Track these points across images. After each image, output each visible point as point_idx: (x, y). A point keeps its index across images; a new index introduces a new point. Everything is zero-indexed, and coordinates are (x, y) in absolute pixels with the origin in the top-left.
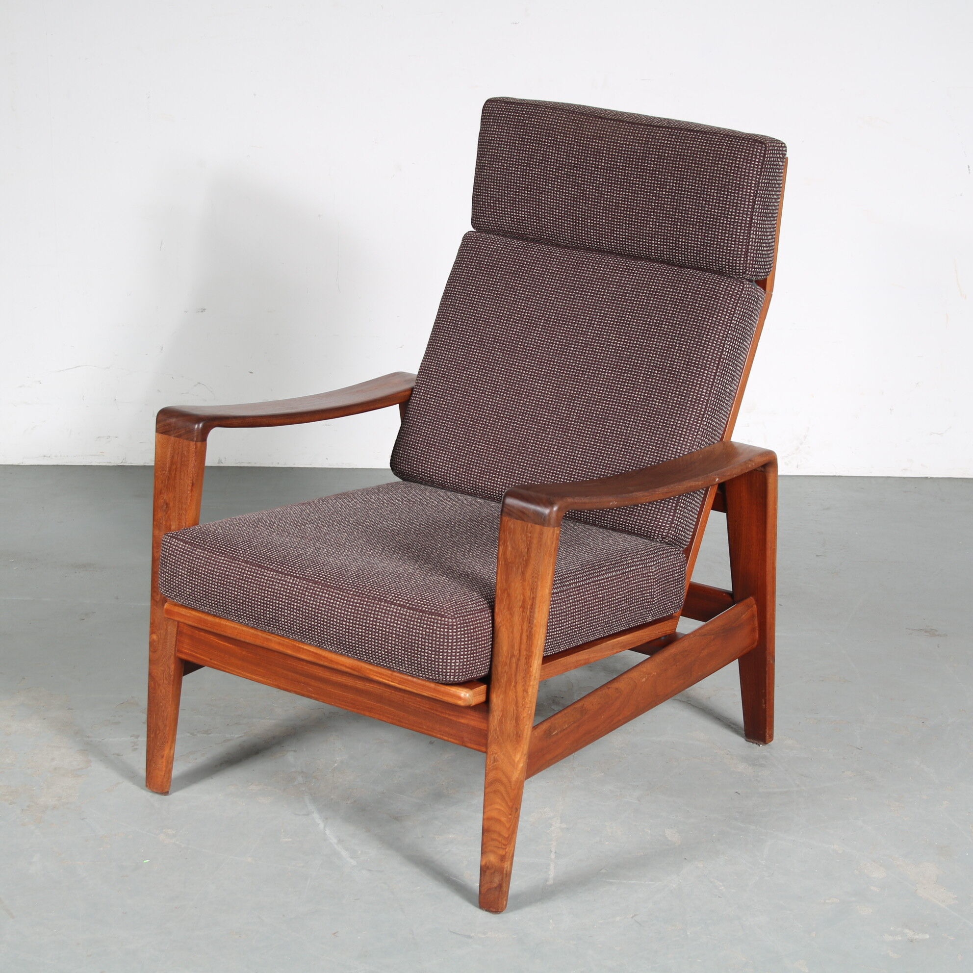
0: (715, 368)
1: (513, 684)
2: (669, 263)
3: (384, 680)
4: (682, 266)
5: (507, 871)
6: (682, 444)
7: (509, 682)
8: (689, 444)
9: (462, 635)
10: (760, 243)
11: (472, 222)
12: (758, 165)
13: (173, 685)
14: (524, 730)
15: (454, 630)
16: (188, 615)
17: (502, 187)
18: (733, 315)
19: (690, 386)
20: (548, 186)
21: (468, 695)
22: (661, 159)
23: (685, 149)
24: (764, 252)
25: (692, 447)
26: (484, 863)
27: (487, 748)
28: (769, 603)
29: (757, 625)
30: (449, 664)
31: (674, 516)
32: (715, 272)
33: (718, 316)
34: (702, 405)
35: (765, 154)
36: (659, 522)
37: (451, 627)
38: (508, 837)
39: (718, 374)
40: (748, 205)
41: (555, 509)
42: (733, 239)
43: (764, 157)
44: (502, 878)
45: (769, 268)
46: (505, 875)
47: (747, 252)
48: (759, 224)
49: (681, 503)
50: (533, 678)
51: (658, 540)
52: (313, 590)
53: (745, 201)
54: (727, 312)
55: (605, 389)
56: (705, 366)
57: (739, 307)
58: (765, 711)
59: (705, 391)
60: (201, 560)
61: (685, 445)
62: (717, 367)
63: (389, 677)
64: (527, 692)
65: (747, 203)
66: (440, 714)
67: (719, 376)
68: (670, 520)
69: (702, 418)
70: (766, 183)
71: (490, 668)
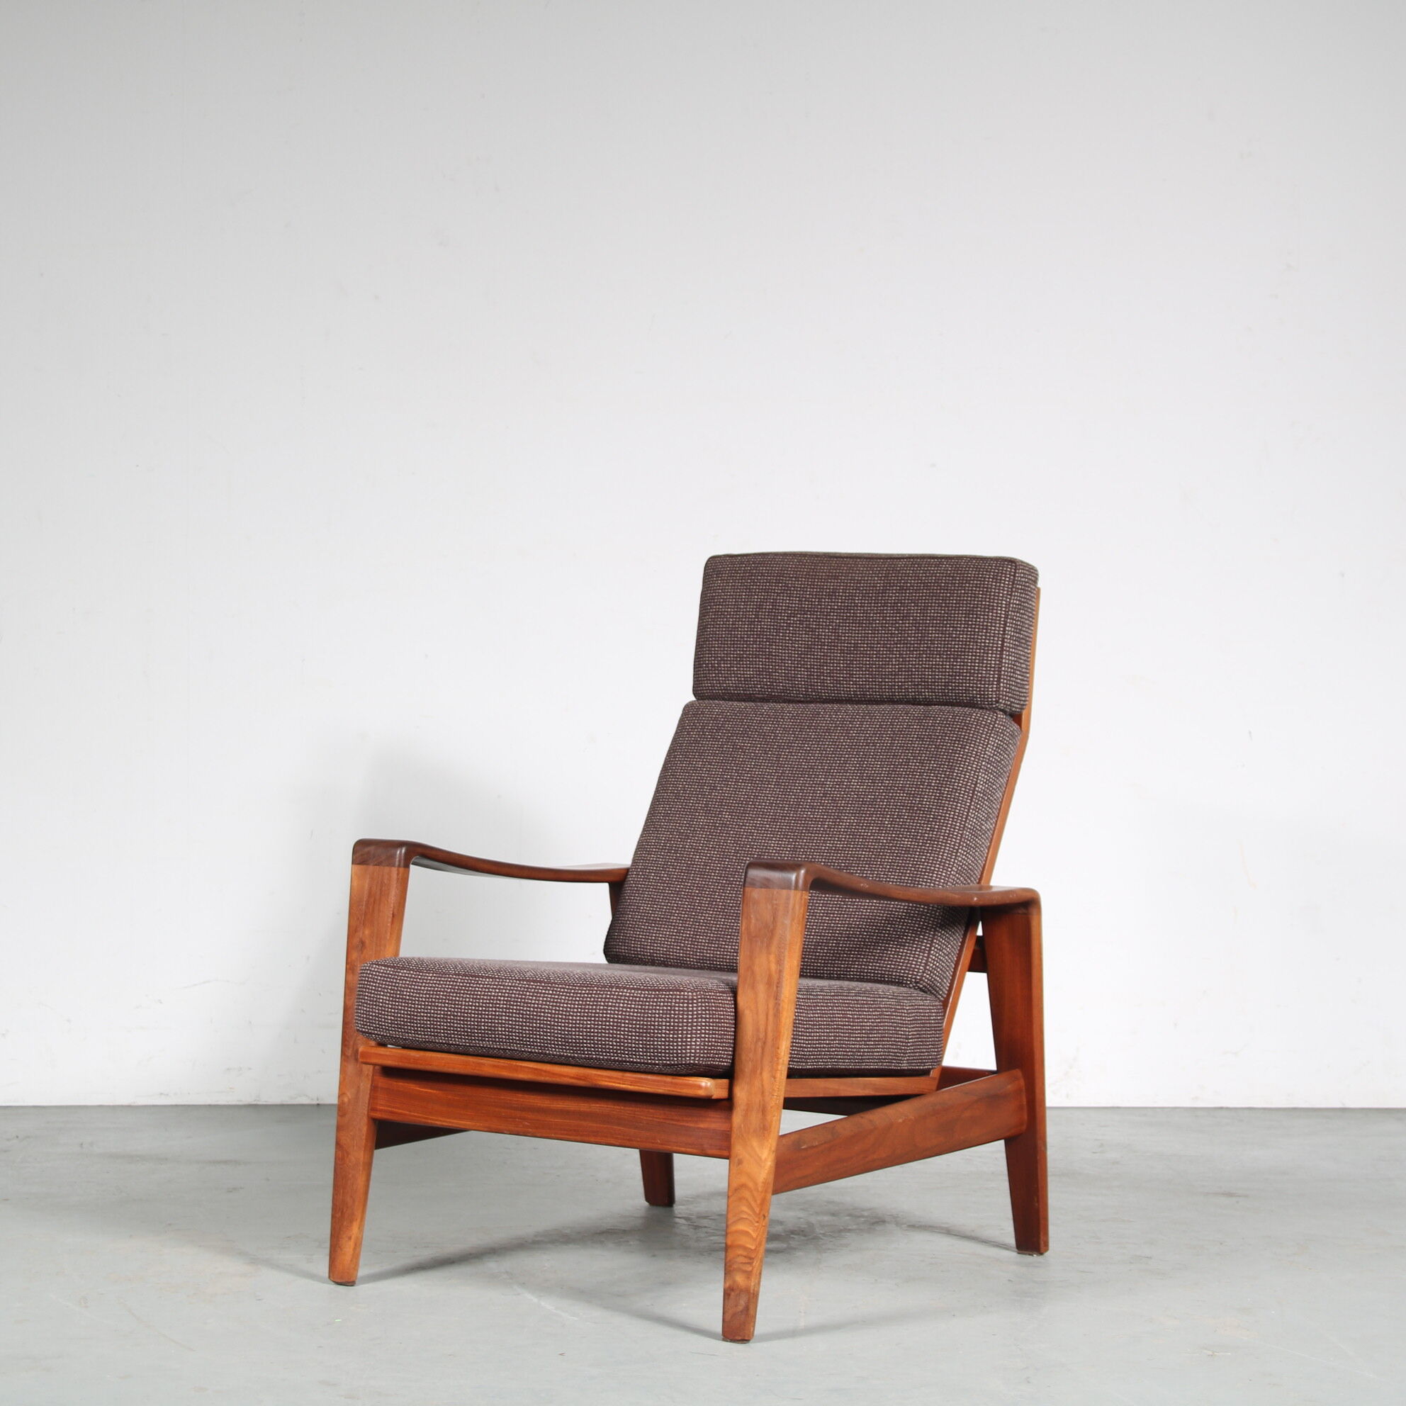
0: (969, 801)
1: (759, 1071)
2: (914, 702)
3: (614, 1084)
4: (928, 703)
5: (754, 1290)
6: (935, 880)
7: (754, 1071)
8: (942, 881)
9: (703, 1010)
10: (1013, 668)
11: (693, 690)
12: (1008, 585)
13: (364, 1151)
14: (772, 1121)
15: (695, 1005)
16: (388, 1053)
17: (727, 644)
18: (987, 745)
19: (942, 821)
20: (779, 636)
21: (709, 1084)
22: (903, 589)
23: (929, 576)
24: (1018, 681)
25: (947, 884)
26: (728, 1285)
27: (730, 1152)
28: (1037, 1075)
29: (1025, 1103)
30: (689, 1043)
31: (928, 957)
32: (965, 705)
33: (970, 747)
34: (956, 839)
35: (1015, 573)
36: (912, 964)
37: (690, 1001)
38: (755, 1249)
39: (972, 807)
40: (999, 627)
41: (803, 872)
42: (984, 665)
43: (1014, 576)
44: (749, 1300)
45: (1024, 701)
46: (752, 1295)
47: (999, 678)
48: (1012, 648)
49: (936, 943)
50: (781, 1061)
51: (911, 985)
52: (535, 989)
53: (996, 623)
54: (980, 743)
55: (848, 836)
56: (958, 800)
57: (993, 737)
58: (1038, 1211)
59: (958, 824)
60: (406, 980)
61: (939, 882)
62: (971, 800)
63: (621, 1079)
64: (775, 1078)
65: (998, 625)
66: (676, 1123)
67: (973, 810)
68: (924, 961)
69: (956, 853)
70: (1018, 605)
71: (733, 1060)
